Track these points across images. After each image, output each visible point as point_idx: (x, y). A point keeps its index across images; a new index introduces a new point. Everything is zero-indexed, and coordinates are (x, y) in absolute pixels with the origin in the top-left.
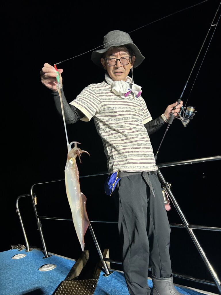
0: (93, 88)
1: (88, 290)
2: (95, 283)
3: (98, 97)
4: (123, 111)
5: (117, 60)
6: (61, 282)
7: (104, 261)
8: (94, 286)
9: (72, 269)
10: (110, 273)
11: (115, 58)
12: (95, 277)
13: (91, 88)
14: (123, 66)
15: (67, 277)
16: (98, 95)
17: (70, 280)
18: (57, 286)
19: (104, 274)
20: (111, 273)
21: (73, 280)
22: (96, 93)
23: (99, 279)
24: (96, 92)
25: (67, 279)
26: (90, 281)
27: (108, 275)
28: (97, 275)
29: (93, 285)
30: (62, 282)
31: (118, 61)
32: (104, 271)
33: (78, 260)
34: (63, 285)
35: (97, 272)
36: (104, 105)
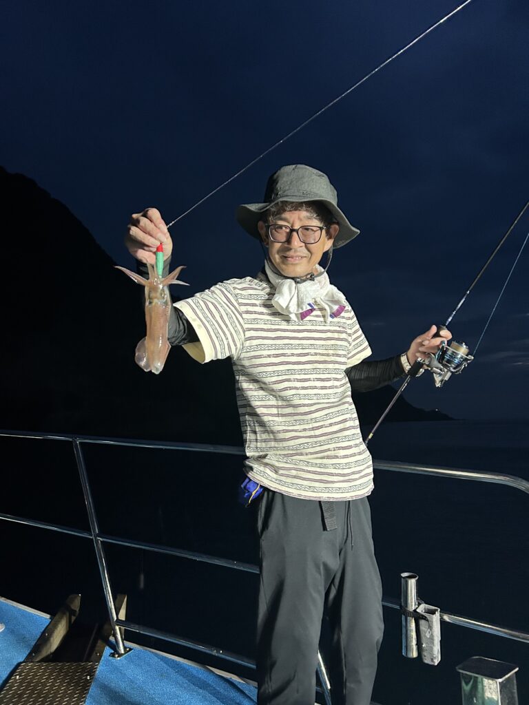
0: (235, 288)
1: (77, 684)
2: (91, 672)
3: (241, 315)
4: (293, 355)
5: (292, 230)
6: (15, 664)
7: (118, 625)
8: (88, 678)
9: (40, 637)
10: (126, 653)
11: (286, 227)
12: (93, 657)
13: (231, 287)
14: (306, 246)
15: (30, 654)
16: (243, 308)
17: (38, 662)
18: (8, 673)
19: (111, 653)
20: (128, 651)
21: (43, 660)
22: (239, 304)
23: (101, 664)
24: (240, 301)
25: (29, 658)
26: (81, 666)
27: (120, 655)
28: (96, 653)
29: (87, 676)
30: (19, 664)
31: (295, 234)
32: (114, 647)
33: (57, 617)
34: (22, 672)
35: (97, 648)
36: (251, 338)
